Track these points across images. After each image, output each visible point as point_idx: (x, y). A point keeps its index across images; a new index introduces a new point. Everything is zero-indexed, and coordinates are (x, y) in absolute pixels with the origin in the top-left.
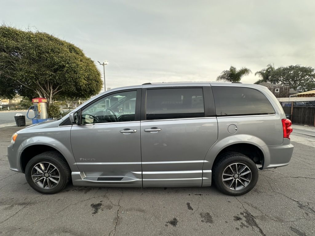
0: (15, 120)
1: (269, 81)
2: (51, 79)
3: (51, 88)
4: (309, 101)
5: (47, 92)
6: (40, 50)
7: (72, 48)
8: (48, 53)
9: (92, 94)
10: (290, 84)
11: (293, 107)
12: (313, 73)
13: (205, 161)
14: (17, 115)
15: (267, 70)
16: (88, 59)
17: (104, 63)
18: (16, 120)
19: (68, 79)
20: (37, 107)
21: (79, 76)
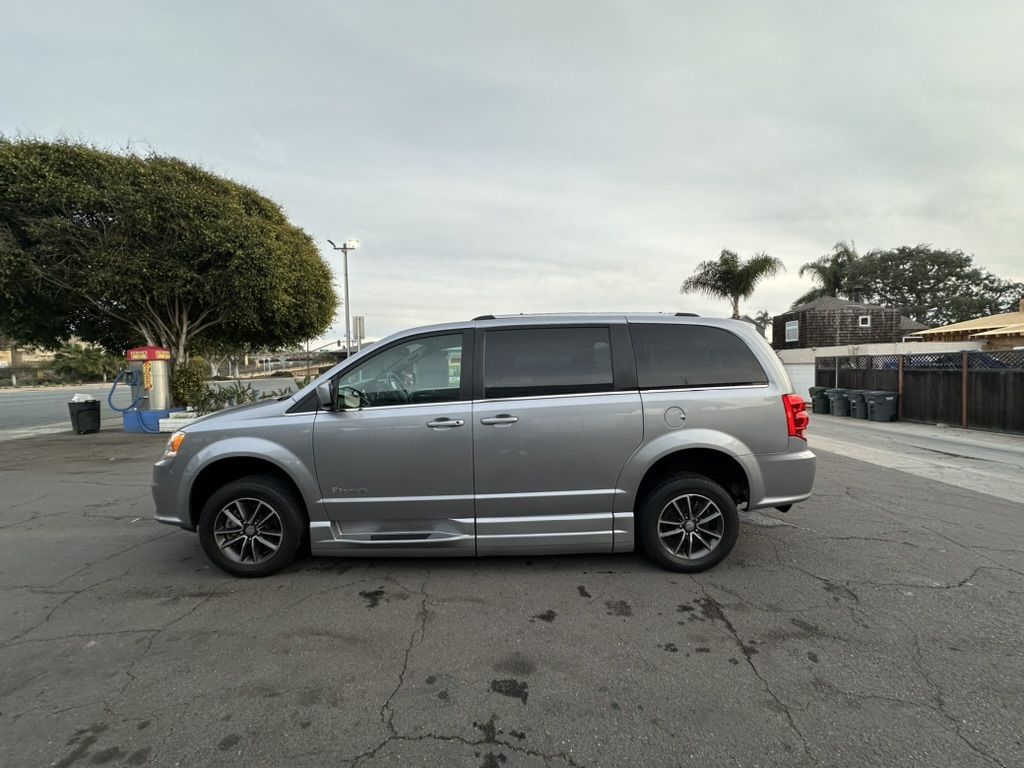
0: (69, 415)
1: (845, 292)
2: (189, 292)
3: (185, 317)
4: (946, 354)
5: (170, 329)
6: (163, 209)
7: (253, 201)
8: (186, 217)
9: (303, 335)
10: (905, 301)
11: (903, 371)
12: (967, 270)
13: (618, 491)
14: (76, 399)
15: (835, 260)
16: (297, 233)
17: (345, 245)
18: (72, 414)
19: (240, 290)
20: (140, 373)
21: (271, 284)
